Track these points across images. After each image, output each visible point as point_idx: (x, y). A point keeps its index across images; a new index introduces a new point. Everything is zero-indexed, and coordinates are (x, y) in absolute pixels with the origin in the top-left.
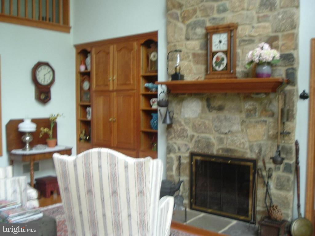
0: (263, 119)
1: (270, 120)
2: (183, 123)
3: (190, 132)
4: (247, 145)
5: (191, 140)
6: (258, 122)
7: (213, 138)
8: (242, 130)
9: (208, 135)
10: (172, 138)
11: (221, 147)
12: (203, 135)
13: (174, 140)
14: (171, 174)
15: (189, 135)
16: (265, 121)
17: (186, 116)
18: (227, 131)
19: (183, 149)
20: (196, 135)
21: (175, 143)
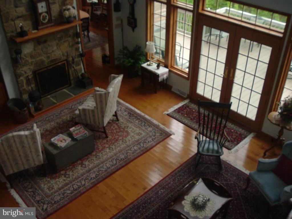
0: (66, 39)
1: (70, 39)
2: (24, 57)
3: (30, 61)
4: (61, 54)
5: (32, 64)
6: (64, 42)
7: (44, 58)
8: (58, 48)
9: (41, 58)
10: (20, 69)
11: (49, 60)
12: (38, 59)
13: (21, 69)
14: (24, 88)
15: (30, 62)
16: (67, 40)
17: (25, 53)
18: (51, 51)
19: (28, 71)
20: (34, 60)
21: (22, 71)
